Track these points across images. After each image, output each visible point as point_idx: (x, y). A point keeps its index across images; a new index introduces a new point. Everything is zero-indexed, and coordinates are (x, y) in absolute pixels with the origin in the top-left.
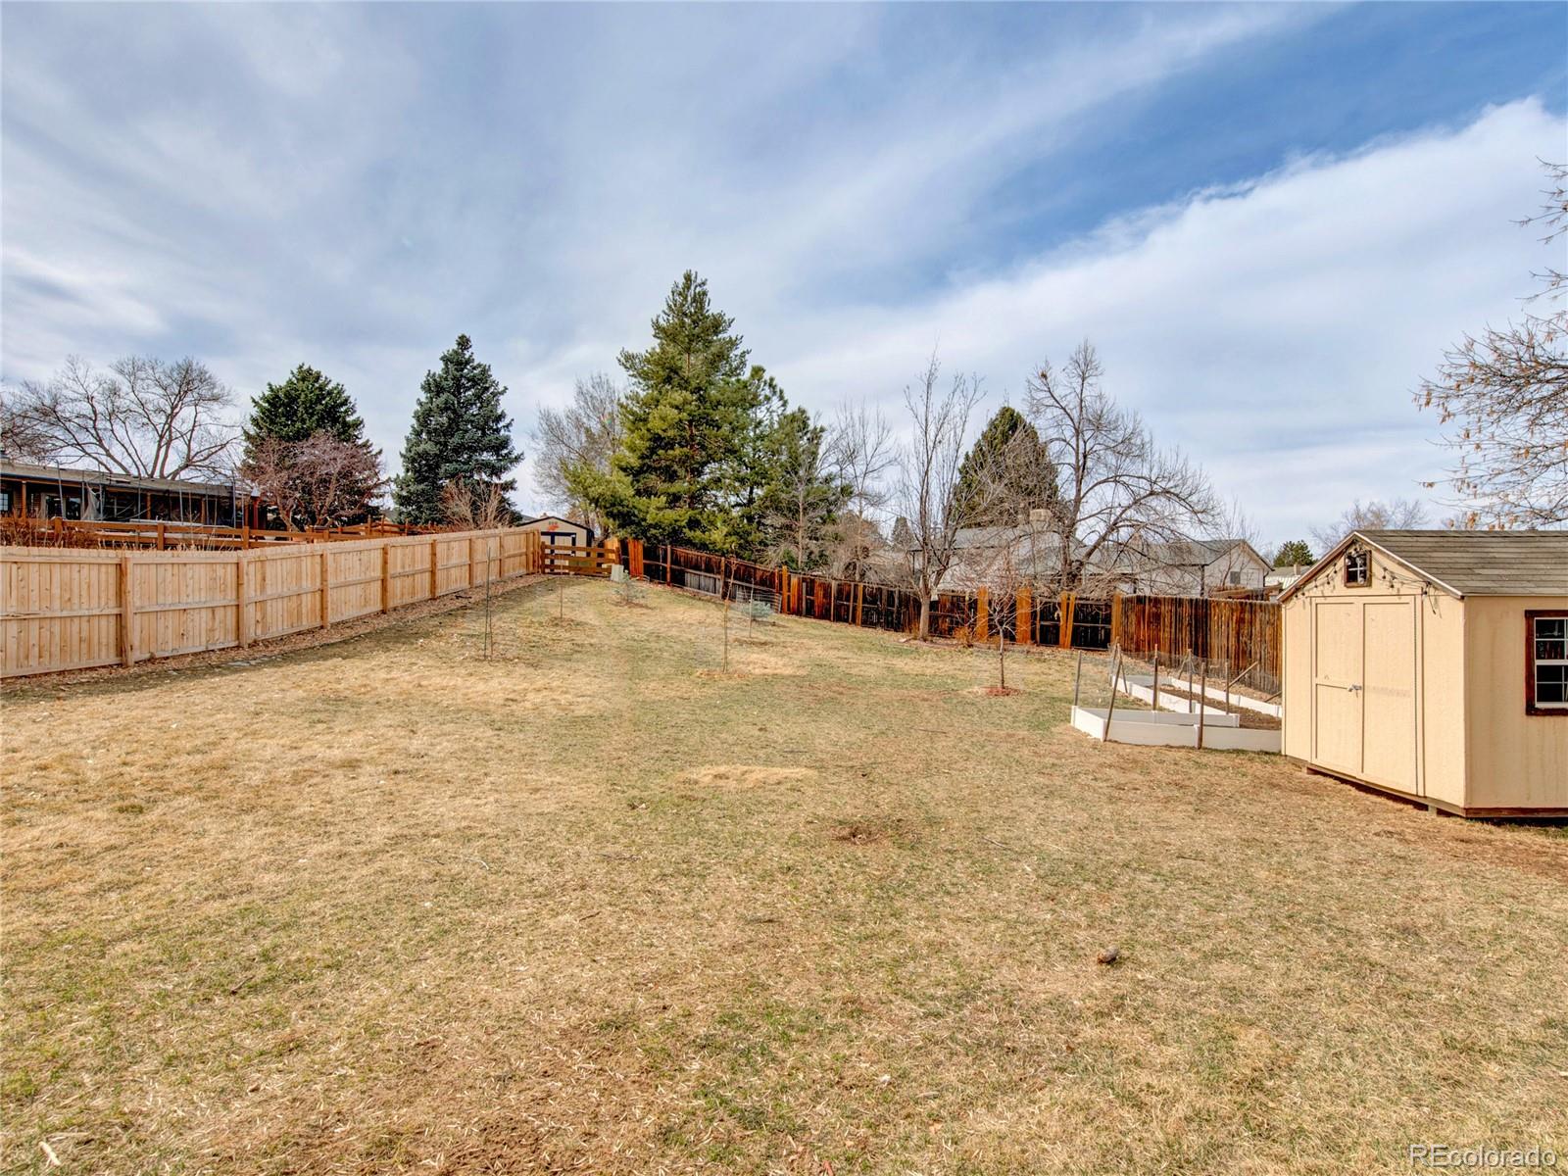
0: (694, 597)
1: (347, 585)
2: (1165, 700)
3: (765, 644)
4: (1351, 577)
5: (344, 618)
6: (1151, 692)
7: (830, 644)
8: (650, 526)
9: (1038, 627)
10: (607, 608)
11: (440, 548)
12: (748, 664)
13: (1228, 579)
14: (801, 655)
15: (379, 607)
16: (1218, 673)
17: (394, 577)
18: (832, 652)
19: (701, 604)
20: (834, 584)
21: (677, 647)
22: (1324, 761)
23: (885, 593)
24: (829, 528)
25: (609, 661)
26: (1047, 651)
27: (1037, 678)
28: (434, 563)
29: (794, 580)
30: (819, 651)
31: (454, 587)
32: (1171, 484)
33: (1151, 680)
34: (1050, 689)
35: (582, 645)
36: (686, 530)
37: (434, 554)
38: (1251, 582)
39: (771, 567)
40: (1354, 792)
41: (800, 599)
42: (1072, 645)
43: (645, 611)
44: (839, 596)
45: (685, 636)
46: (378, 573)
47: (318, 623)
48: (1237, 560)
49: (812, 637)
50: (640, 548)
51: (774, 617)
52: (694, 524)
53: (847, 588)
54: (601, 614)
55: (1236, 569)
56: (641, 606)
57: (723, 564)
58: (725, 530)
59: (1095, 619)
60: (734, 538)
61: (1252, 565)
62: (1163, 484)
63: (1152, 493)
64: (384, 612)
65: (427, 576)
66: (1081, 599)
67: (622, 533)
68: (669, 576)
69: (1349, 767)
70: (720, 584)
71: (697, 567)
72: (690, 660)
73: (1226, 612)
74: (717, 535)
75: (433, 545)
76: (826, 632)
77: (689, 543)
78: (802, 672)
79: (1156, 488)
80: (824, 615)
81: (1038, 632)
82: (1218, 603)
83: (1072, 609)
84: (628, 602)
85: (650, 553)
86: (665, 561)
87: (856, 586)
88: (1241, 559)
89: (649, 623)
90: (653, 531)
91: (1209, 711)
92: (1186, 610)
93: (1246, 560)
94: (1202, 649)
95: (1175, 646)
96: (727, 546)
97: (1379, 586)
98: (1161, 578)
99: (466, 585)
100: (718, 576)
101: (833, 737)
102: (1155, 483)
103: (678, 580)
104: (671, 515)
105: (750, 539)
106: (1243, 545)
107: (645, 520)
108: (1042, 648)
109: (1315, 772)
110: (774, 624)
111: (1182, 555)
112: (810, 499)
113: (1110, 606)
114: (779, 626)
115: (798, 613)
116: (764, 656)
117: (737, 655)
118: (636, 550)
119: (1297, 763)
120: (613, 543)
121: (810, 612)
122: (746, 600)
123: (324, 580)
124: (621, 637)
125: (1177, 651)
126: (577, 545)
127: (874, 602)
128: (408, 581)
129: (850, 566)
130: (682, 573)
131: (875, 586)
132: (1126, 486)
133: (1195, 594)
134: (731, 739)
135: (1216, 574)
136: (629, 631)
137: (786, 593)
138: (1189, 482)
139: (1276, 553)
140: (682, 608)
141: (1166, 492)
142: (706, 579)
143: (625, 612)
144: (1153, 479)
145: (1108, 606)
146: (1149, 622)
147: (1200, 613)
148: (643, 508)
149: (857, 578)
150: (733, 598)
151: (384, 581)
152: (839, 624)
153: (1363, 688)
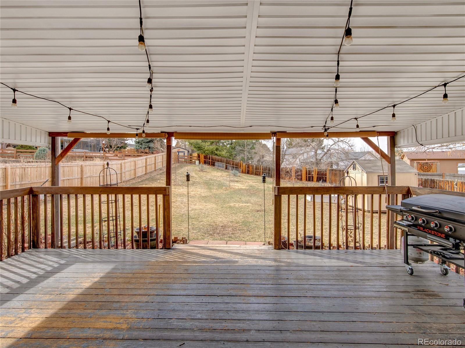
0: (217, 169)
1: (139, 168)
3: (238, 181)
5: (139, 176)
7: (254, 181)
8: (206, 150)
9: (308, 177)
10: (197, 172)
11: (157, 158)
12: (235, 186)
14: (247, 184)
15: (145, 173)
17: (148, 165)
18: (254, 183)
19: (220, 171)
20: (255, 165)
21: (217, 182)
23: (268, 168)
24: (253, 150)
25: (202, 185)
28: (155, 162)
29: (244, 165)
30: (251, 183)
31: (159, 167)
35: (195, 182)
36: (215, 151)
37: (155, 159)
39: (238, 161)
41: (245, 170)
42: (317, 181)
43: (206, 173)
44: (256, 169)
45: (218, 179)
46: (145, 165)
47: (134, 177)
49: (249, 180)
50: (203, 156)
51: (239, 174)
52: (217, 149)
53: (258, 166)
54: (196, 174)
56: (205, 172)
57: (225, 160)
58: (226, 151)
59: (323, 174)
60: (228, 153)
64: (146, 174)
65: (154, 165)
66: (319, 169)
67: (198, 152)
68: (211, 163)
70: (224, 166)
71: (218, 161)
72: (220, 185)
74: (224, 153)
75: (155, 157)
76: (253, 178)
77: (216, 154)
78: (247, 188)
80: (252, 174)
81: (308, 178)
83: (316, 172)
84: (202, 170)
85: (205, 157)
86: (210, 159)
87: (260, 166)
89: (209, 176)
90: (207, 152)
93: (370, 157)
96: (226, 155)
97: (357, 171)
99: (161, 166)
100: (224, 163)
101: (254, 200)
103: (213, 165)
104: (211, 147)
105: (232, 153)
106: (369, 153)
107: (205, 149)
108: (309, 182)
110: (239, 176)
112: (248, 143)
113: (326, 171)
114: (241, 177)
115: (245, 173)
116: (238, 184)
117: (232, 184)
118: (202, 157)
120: (195, 154)
121: (248, 173)
122: (232, 170)
123: (135, 167)
124: (203, 180)
126: (185, 155)
127: (265, 170)
128: (150, 166)
129: (259, 161)
130: (214, 163)
131: (265, 166)
132: (332, 139)
134: (234, 200)
136: (204, 178)
137: (242, 168)
140: (215, 172)
142: (220, 164)
143: (202, 174)
146: (334, 175)
148: (204, 146)
149: (261, 164)
150: (229, 169)
151: (146, 166)
152: (256, 176)
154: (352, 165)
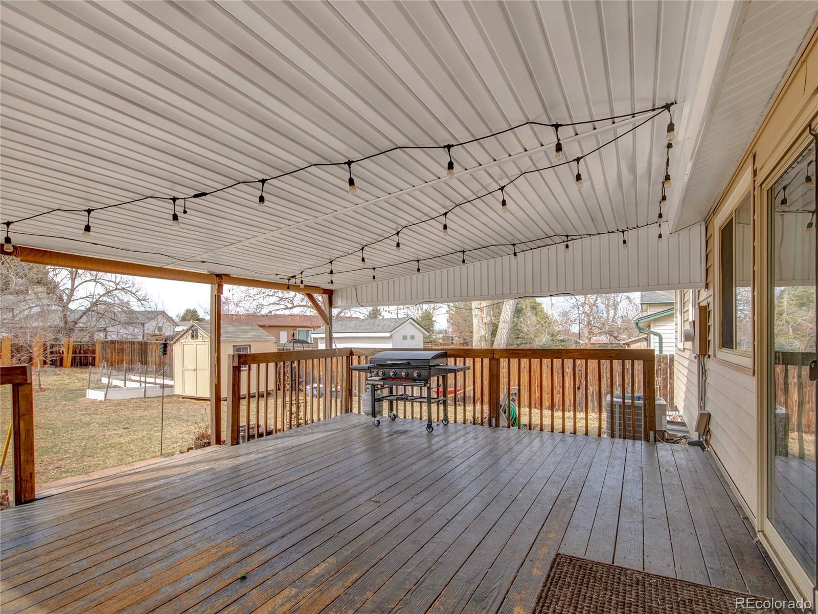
2: (129, 384)
4: (193, 337)
6: (123, 382)
13: (156, 330)
16: (151, 372)
22: (187, 394)
26: (57, 370)
27: (57, 383)
32: (127, 286)
33: (123, 377)
34: (67, 386)
38: (168, 332)
40: (194, 401)
42: (72, 366)
48: (161, 321)
55: (161, 325)
59: (86, 352)
61: (168, 323)
62: (123, 286)
63: (116, 289)
66: (76, 342)
69: (193, 394)
73: (155, 347)
79: (119, 287)
82: (151, 343)
83: (71, 347)
88: (163, 320)
91: (147, 385)
92: (137, 346)
93: (165, 321)
94: (144, 362)
95: (131, 362)
97: (200, 339)
98: (122, 331)
102: (118, 284)
106: (163, 313)
108: (53, 369)
109: (183, 398)
111: (132, 318)
113: (95, 345)
119: (179, 396)
125: (132, 364)
132: (103, 285)
133: (140, 339)
135: (150, 327)
138: (136, 286)
139: (182, 314)
141: (124, 289)
144: (117, 282)
145: (94, 345)
146: (118, 352)
147: (143, 347)
153: (196, 369)
154: (190, 331)
